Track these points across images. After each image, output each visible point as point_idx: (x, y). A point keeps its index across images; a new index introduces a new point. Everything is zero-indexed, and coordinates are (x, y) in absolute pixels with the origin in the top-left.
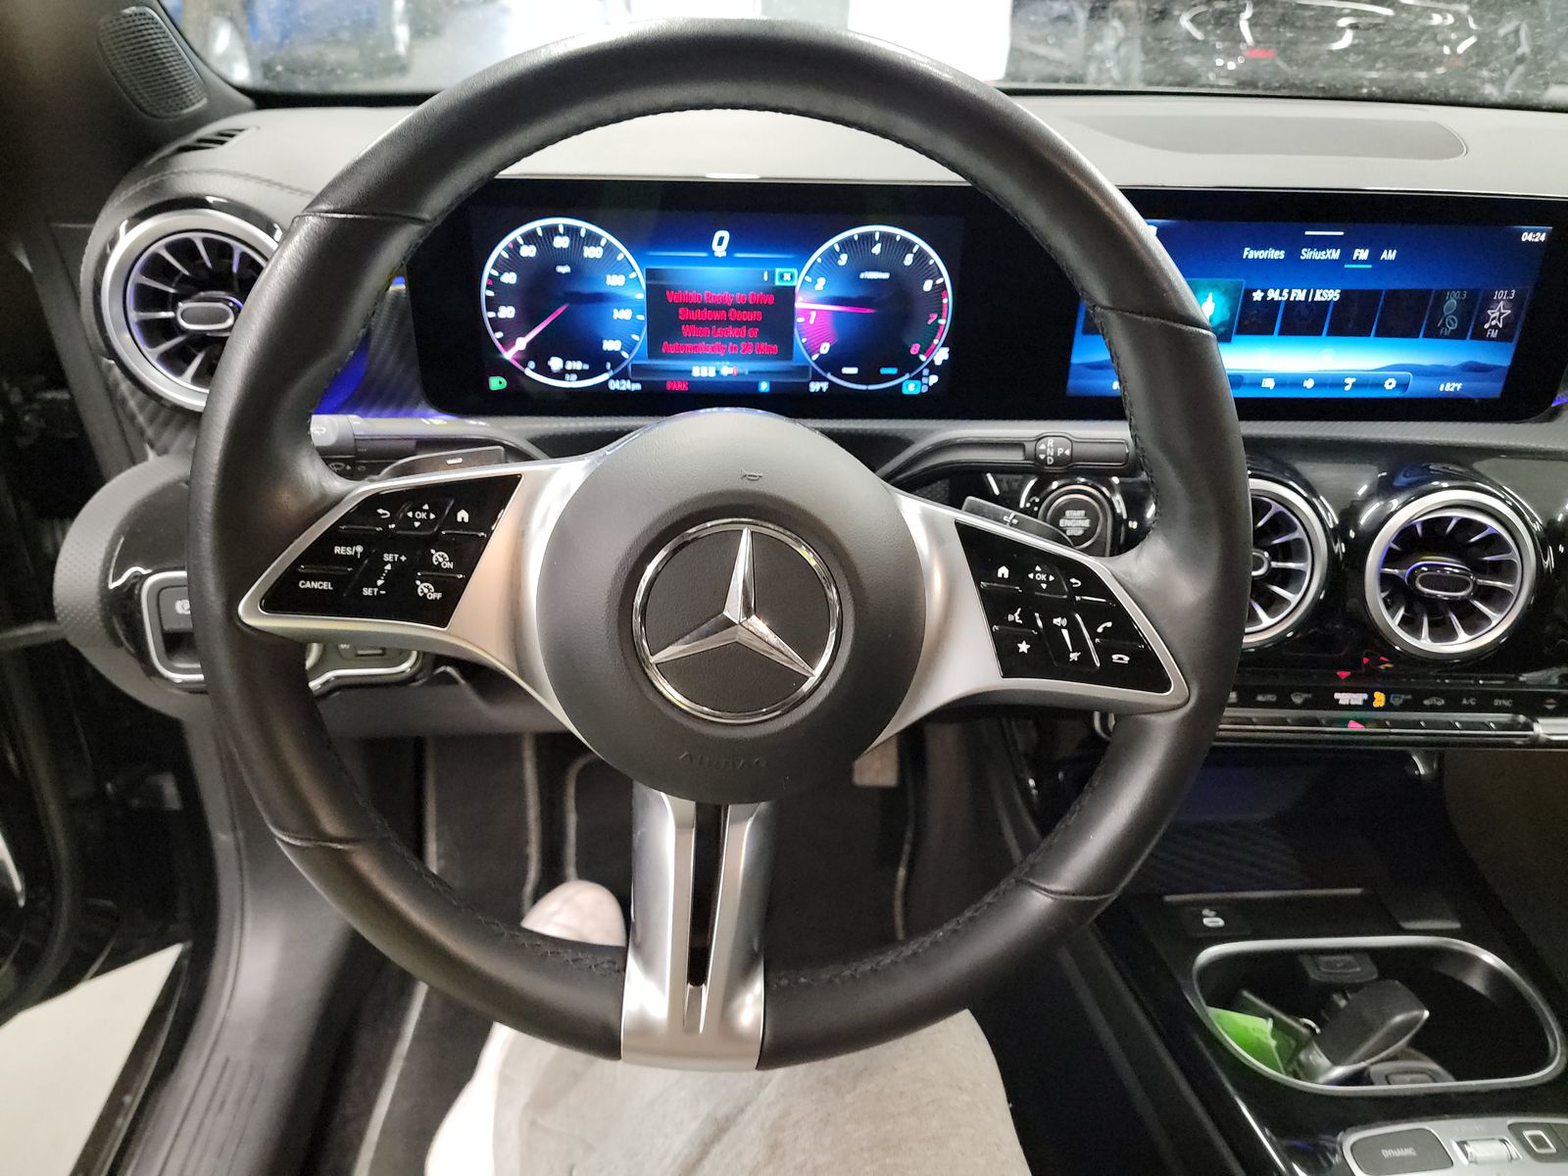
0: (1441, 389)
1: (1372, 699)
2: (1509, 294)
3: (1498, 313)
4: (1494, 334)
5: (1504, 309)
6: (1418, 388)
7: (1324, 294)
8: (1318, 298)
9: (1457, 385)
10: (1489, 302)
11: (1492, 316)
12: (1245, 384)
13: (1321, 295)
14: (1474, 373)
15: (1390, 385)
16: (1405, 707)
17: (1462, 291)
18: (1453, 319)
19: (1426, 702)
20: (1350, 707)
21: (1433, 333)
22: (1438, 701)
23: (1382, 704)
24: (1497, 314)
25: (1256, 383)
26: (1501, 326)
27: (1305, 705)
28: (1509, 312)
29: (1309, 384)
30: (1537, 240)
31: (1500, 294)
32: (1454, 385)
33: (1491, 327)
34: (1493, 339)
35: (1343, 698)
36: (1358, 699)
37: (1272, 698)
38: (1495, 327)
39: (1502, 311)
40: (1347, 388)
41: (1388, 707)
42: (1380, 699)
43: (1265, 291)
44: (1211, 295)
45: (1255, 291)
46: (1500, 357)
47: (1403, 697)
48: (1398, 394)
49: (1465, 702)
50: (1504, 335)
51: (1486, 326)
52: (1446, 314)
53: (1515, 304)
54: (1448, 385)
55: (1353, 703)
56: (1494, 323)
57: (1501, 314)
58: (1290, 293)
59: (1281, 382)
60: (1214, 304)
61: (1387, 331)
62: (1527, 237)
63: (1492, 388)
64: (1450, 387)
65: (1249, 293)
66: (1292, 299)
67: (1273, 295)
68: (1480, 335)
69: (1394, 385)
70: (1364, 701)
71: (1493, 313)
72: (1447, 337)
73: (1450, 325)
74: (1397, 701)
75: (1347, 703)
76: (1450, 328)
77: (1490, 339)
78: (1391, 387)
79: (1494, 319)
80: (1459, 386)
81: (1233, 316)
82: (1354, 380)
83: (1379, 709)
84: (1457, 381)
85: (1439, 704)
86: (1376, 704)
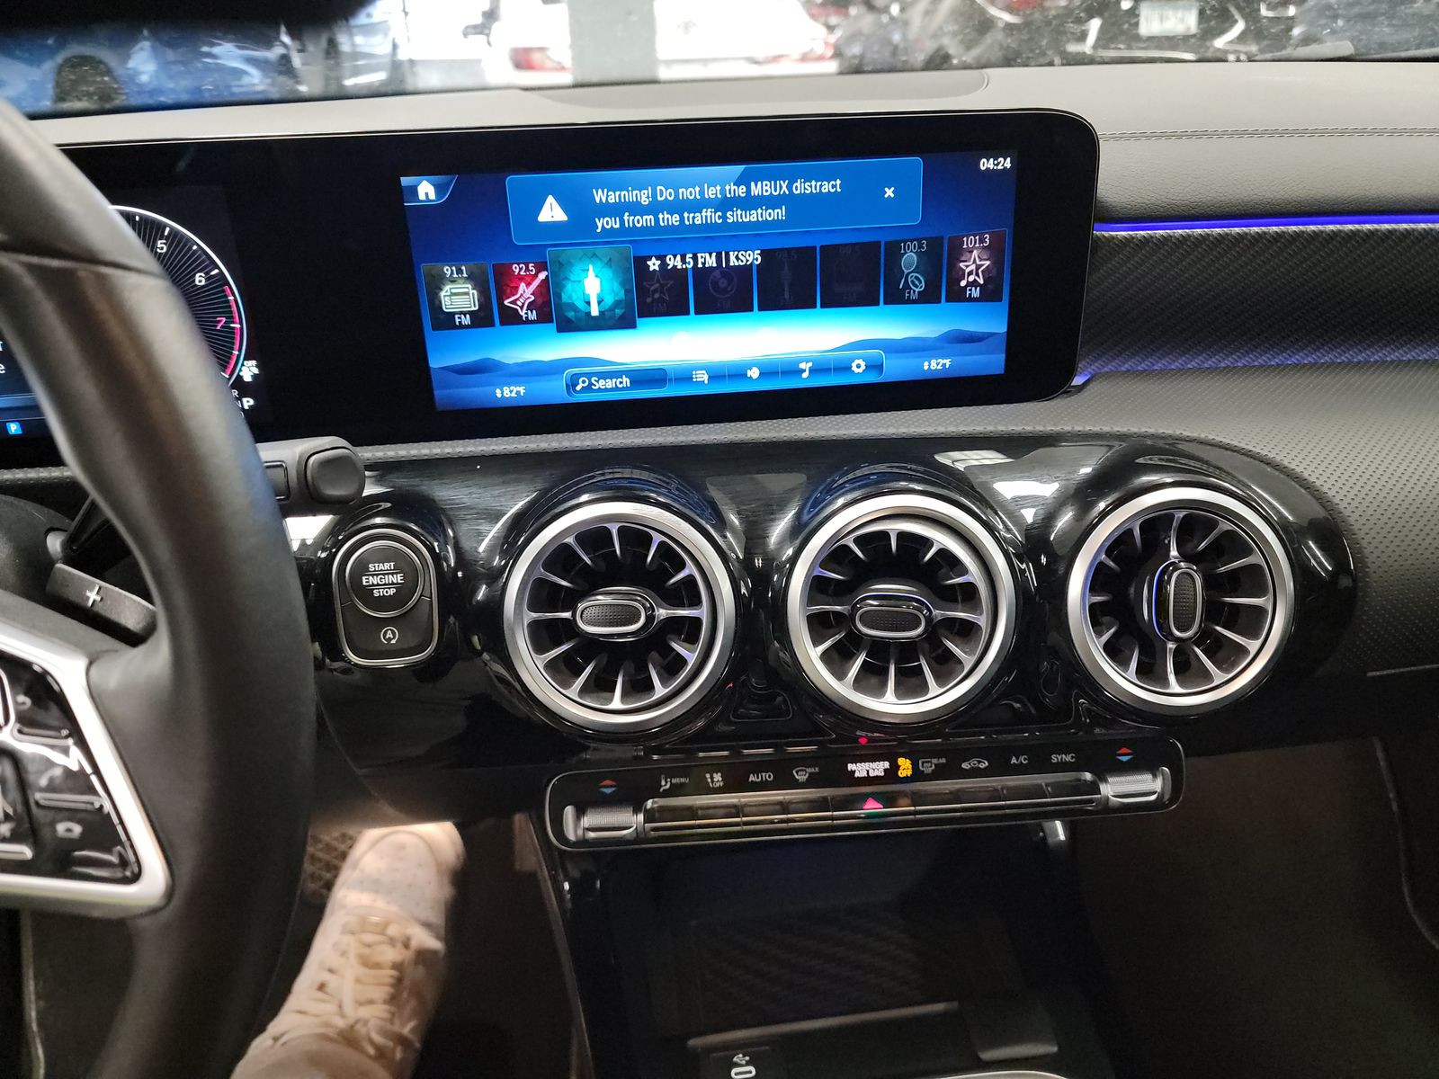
0: (926, 368)
1: (895, 767)
2: (982, 241)
3: (974, 264)
4: (976, 293)
5: (981, 260)
6: (897, 369)
7: (740, 256)
8: (733, 262)
9: (945, 361)
10: (957, 252)
11: (967, 270)
12: (670, 380)
13: (737, 258)
14: (959, 345)
15: (858, 366)
16: (939, 774)
17: (919, 240)
18: (916, 278)
19: (965, 766)
20: (869, 780)
21: (897, 297)
22: (979, 762)
23: (909, 773)
24: (973, 267)
25: (685, 377)
26: (982, 282)
27: (812, 783)
28: (988, 263)
29: (754, 373)
30: (1000, 167)
31: (969, 242)
32: (942, 361)
33: (969, 284)
34: (975, 300)
35: (860, 769)
36: (878, 768)
37: (768, 776)
38: (975, 283)
39: (978, 263)
40: (805, 375)
41: (917, 775)
42: (905, 767)
43: (662, 258)
44: (591, 267)
45: (650, 259)
46: (992, 321)
47: (935, 761)
48: (872, 378)
49: (1014, 761)
50: (990, 293)
51: (963, 283)
52: (906, 272)
53: (994, 251)
54: (933, 363)
55: (872, 774)
56: (971, 278)
57: (978, 267)
58: (695, 258)
59: (716, 375)
60: (598, 280)
61: (835, 300)
62: (986, 164)
63: (992, 362)
64: (936, 365)
65: (641, 262)
66: (700, 265)
67: (674, 262)
68: (957, 295)
69: (863, 367)
70: (885, 770)
71: (968, 266)
72: (914, 302)
73: (917, 287)
74: (928, 768)
75: (865, 774)
76: (917, 290)
77: (971, 299)
78: (860, 370)
79: (970, 273)
80: (947, 362)
81: (627, 292)
82: (810, 364)
83: (906, 780)
84: (943, 357)
85: (982, 766)
86: (902, 773)
